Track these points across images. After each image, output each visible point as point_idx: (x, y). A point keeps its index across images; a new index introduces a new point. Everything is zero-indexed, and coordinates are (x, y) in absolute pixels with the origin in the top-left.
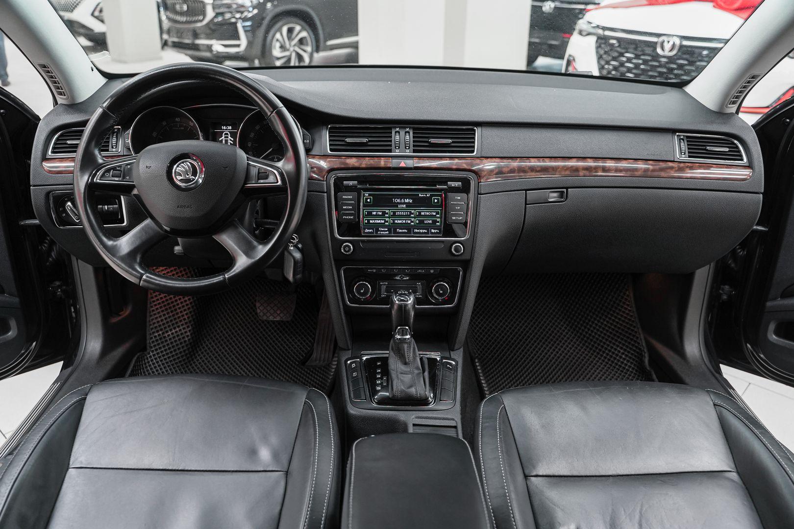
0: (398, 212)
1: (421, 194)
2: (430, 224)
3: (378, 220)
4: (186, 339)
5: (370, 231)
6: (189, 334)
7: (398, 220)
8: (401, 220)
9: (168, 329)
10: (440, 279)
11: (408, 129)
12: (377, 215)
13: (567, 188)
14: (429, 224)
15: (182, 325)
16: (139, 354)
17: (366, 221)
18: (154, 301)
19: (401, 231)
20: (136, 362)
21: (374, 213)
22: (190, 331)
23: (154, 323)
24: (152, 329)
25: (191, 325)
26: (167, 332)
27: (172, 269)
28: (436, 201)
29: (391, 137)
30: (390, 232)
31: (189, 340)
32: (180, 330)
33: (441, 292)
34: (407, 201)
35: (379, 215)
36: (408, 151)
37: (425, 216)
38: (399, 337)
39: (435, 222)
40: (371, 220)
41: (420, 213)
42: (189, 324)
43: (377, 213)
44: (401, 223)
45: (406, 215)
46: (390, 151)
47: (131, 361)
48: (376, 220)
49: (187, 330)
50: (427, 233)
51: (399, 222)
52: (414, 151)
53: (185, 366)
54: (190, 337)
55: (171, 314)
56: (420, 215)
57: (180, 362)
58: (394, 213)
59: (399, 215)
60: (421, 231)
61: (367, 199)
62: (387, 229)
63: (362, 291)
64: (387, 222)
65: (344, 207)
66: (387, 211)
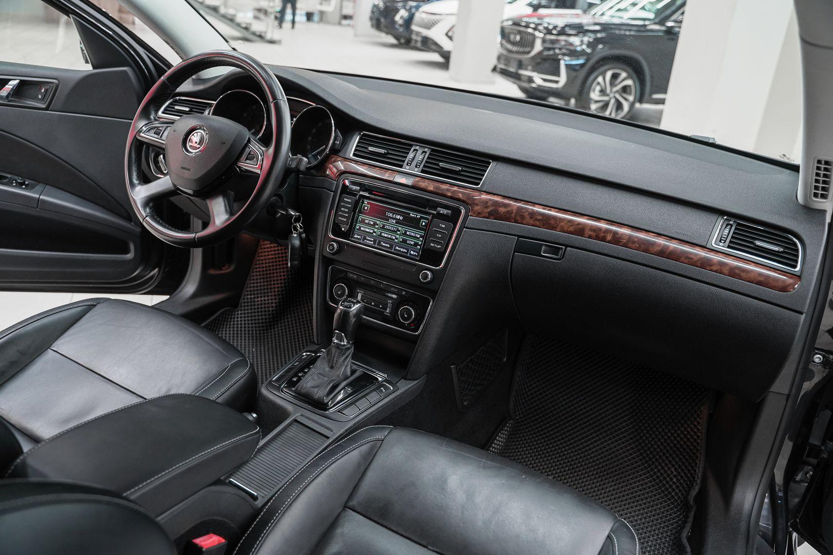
0: (387, 225)
1: (413, 214)
2: (412, 245)
3: (369, 229)
4: (270, 309)
5: (359, 237)
6: (274, 305)
7: (385, 233)
8: (388, 234)
9: (259, 295)
10: (410, 303)
11: (426, 150)
12: (368, 224)
13: (567, 246)
14: (410, 244)
15: (271, 296)
16: (227, 308)
17: (358, 228)
18: (256, 268)
19: (384, 244)
20: (222, 313)
21: (367, 221)
22: (276, 303)
23: (251, 287)
24: (247, 291)
25: (279, 299)
26: (258, 297)
27: (276, 245)
28: (424, 224)
29: (408, 153)
30: (374, 243)
31: (273, 311)
32: (268, 300)
33: (406, 316)
34: (398, 217)
35: (370, 224)
36: (416, 169)
37: (410, 236)
38: (336, 341)
39: (416, 244)
40: (363, 227)
41: (406, 232)
42: (277, 297)
43: (369, 222)
44: (386, 237)
45: (393, 231)
46: (401, 166)
47: (216, 312)
48: (367, 228)
49: (273, 301)
50: (407, 253)
51: (386, 235)
52: (423, 171)
53: (262, 332)
54: (274, 309)
55: (265, 284)
56: (405, 234)
57: (259, 327)
58: (384, 226)
59: (388, 229)
60: (402, 250)
61: (365, 206)
62: (373, 240)
63: (339, 293)
64: (375, 232)
65: (342, 209)
66: (378, 222)
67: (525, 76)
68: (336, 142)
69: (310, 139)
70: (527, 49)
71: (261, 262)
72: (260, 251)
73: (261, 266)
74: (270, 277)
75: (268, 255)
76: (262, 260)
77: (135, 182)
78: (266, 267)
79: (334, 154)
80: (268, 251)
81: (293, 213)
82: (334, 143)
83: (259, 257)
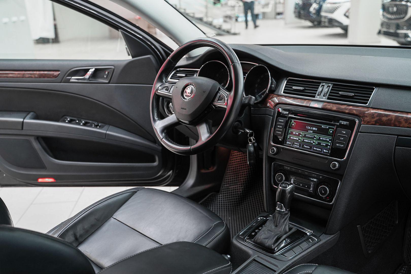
0: (307, 134)
1: (323, 126)
2: (324, 146)
3: (295, 137)
4: (239, 193)
5: (290, 143)
6: (241, 190)
7: (306, 140)
9: (232, 185)
10: (325, 184)
11: (330, 85)
12: (295, 135)
14: (323, 146)
15: (239, 184)
16: (213, 193)
17: (289, 137)
18: (229, 168)
19: (306, 147)
20: (210, 196)
21: (294, 133)
22: (242, 189)
23: (226, 180)
24: (225, 182)
25: (244, 186)
26: (231, 186)
27: (240, 153)
28: (331, 132)
29: (318, 88)
30: (300, 147)
31: (240, 194)
32: (237, 187)
33: (323, 192)
34: (314, 129)
35: (297, 135)
36: (324, 98)
37: (323, 140)
38: (278, 209)
39: (327, 145)
40: (292, 137)
41: (320, 138)
42: (242, 185)
43: (296, 133)
45: (311, 138)
46: (314, 97)
47: (206, 195)
48: (294, 137)
49: (241, 188)
50: (321, 151)
51: (307, 141)
52: (328, 99)
53: (234, 207)
54: (241, 192)
55: (235, 177)
56: (319, 139)
57: (233, 204)
58: (305, 135)
59: (308, 137)
60: (318, 149)
61: (292, 124)
62: (298, 144)
63: (279, 179)
64: (300, 140)
65: (278, 126)
66: (301, 133)
67: (402, 33)
68: (272, 86)
69: (256, 86)
70: (402, 16)
71: (232, 164)
72: (231, 157)
73: (232, 166)
74: (238, 173)
75: (236, 160)
76: (233, 163)
77: (156, 118)
78: (235, 167)
79: (271, 93)
80: (236, 157)
81: (248, 131)
82: (271, 87)
83: (230, 161)
